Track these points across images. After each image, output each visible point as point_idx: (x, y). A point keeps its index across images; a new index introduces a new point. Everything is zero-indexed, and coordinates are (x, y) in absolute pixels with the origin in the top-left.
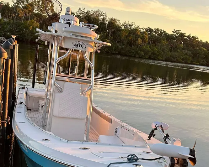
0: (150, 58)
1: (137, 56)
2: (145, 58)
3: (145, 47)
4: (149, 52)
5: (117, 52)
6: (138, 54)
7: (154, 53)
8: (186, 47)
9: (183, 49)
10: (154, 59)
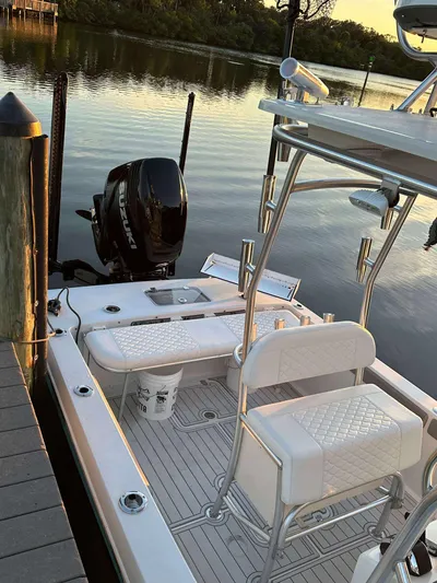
0: (178, 38)
1: (154, 32)
2: (170, 38)
3: (168, 15)
4: (176, 24)
5: (113, 23)
6: (155, 28)
7: (185, 28)
8: (241, 18)
9: (237, 21)
10: (187, 40)
